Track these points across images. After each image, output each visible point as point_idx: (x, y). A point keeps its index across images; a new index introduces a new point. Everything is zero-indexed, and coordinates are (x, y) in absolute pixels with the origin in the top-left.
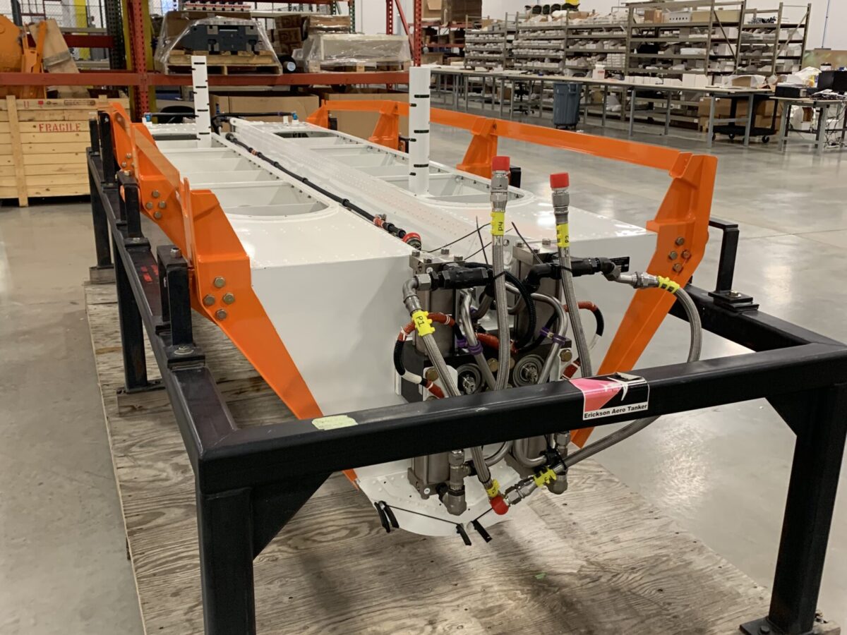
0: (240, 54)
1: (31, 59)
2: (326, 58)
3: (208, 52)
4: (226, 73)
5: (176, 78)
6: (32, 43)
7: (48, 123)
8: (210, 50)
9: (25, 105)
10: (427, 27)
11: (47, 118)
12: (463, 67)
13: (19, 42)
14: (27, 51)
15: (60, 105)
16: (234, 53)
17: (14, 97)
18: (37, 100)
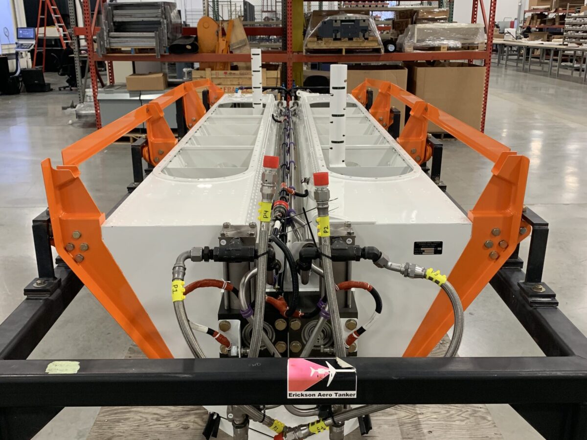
0: (354, 40)
1: (222, 45)
2: (418, 41)
3: (332, 39)
4: (344, 53)
5: (311, 57)
6: (224, 34)
7: (229, 86)
8: (334, 37)
9: (216, 75)
10: (539, 13)
11: (229, 83)
12: (561, 43)
13: (217, 33)
14: (221, 39)
15: (237, 75)
16: (351, 39)
17: (210, 69)
18: (223, 72)
